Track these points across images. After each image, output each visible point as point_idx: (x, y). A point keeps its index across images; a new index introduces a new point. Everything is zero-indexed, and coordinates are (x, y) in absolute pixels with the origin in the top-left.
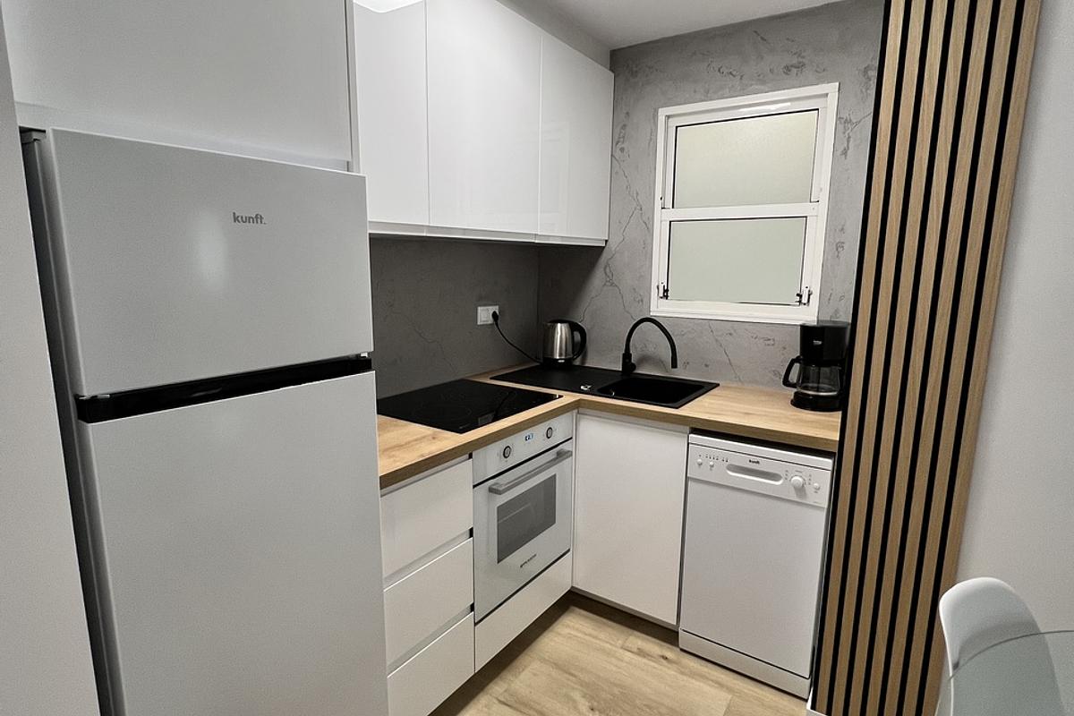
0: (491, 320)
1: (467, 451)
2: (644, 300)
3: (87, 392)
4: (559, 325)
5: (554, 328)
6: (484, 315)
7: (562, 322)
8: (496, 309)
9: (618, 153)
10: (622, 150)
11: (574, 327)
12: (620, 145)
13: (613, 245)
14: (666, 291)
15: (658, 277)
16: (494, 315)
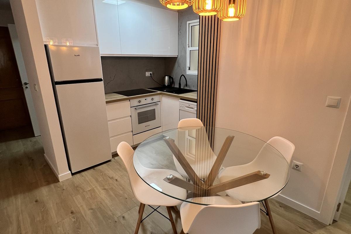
0: (150, 75)
1: (129, 99)
2: (185, 71)
3: (56, 81)
4: (166, 77)
5: (165, 78)
6: (148, 74)
7: (167, 76)
8: (151, 73)
9: (179, 33)
10: (180, 32)
11: (170, 77)
12: (180, 31)
13: (179, 57)
14: (189, 68)
15: (188, 65)
16: (151, 74)
